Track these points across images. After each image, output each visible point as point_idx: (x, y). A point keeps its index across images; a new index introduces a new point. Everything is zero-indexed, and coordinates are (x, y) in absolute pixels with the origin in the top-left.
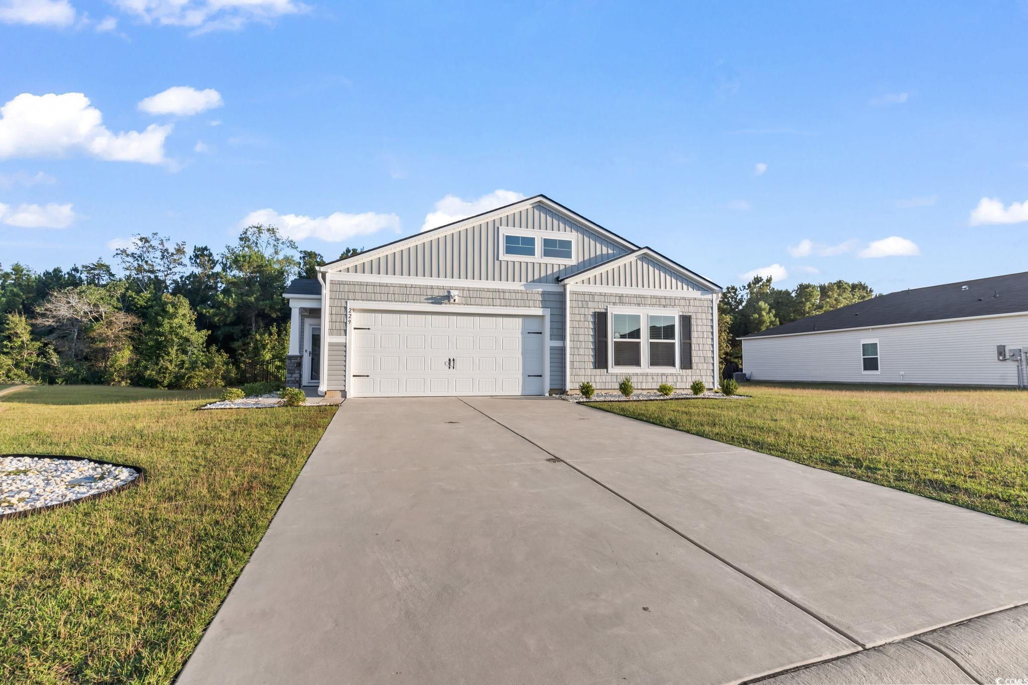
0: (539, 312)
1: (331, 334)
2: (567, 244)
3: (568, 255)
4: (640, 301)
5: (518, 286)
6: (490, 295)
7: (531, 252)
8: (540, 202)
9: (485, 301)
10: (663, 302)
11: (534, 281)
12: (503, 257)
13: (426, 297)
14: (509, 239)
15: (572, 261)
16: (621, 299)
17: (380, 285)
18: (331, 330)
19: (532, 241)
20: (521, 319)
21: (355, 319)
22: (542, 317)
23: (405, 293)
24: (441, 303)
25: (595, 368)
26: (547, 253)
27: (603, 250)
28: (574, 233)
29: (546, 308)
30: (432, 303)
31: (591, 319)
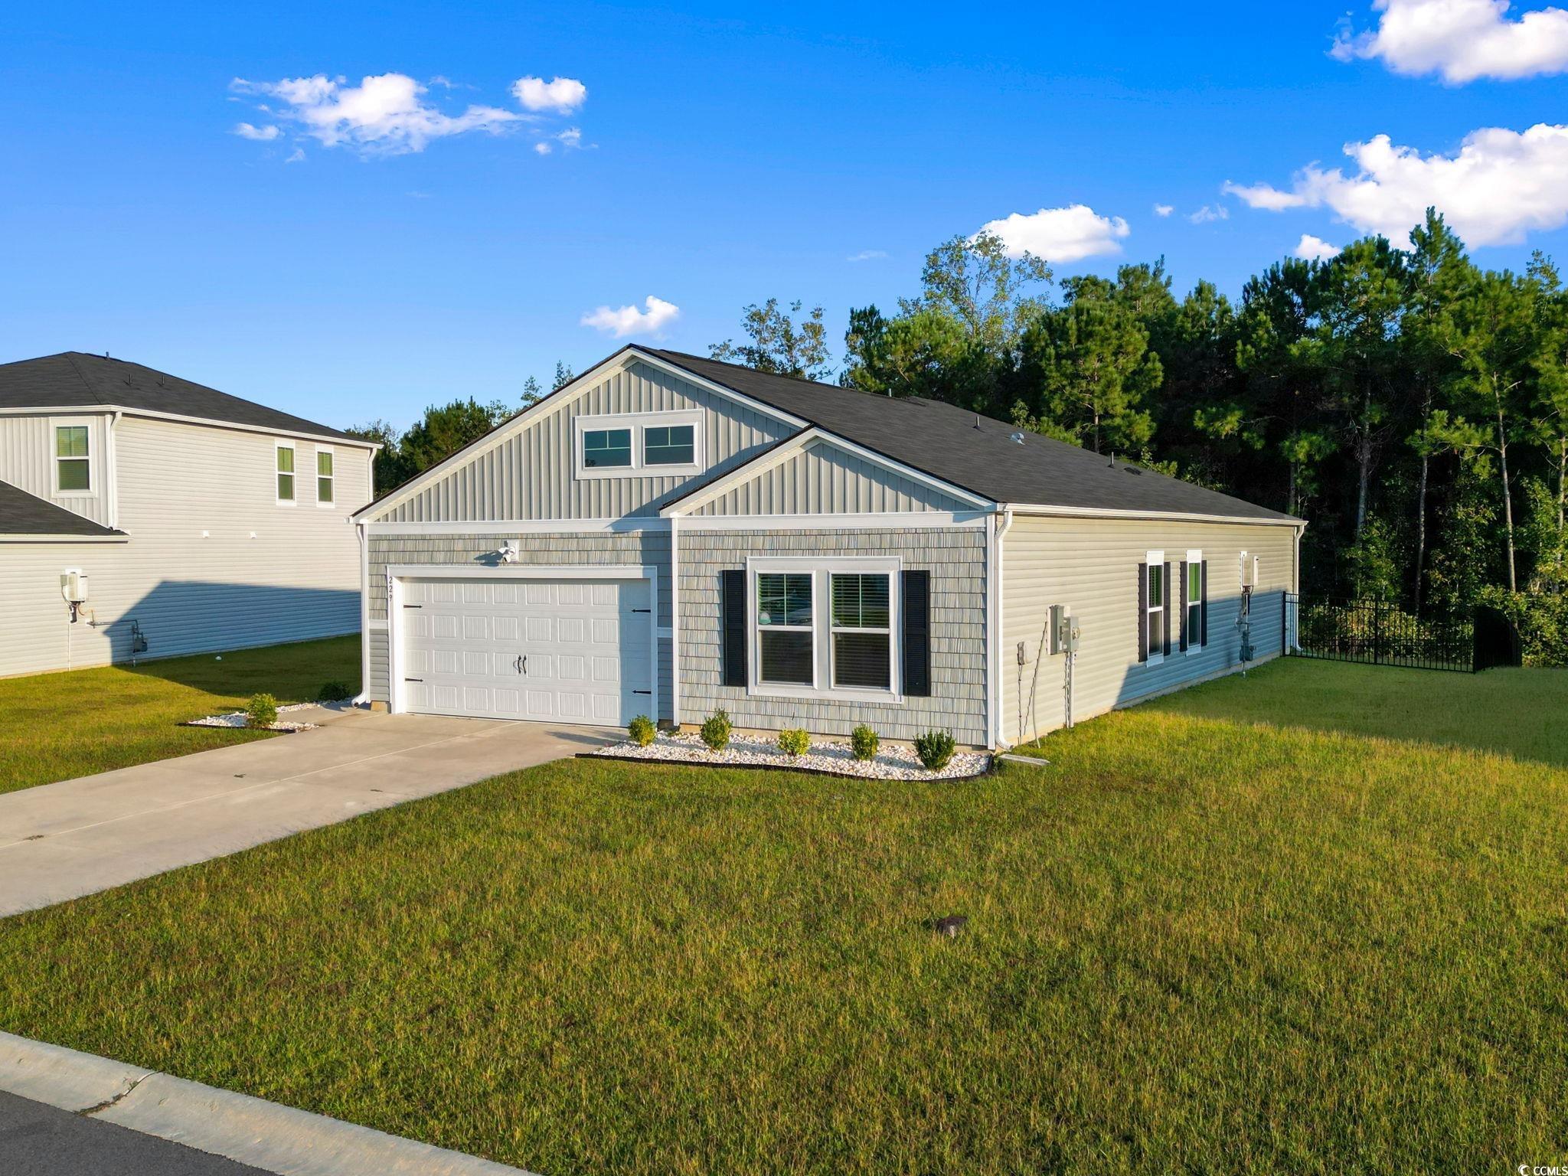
0: (636, 572)
1: (372, 617)
2: (685, 434)
3: (687, 456)
4: (813, 542)
5: (601, 525)
6: (561, 544)
7: (624, 459)
8: (633, 357)
9: (555, 557)
10: (832, 541)
11: (630, 515)
12: (583, 473)
13: (478, 554)
14: (592, 438)
15: (698, 466)
16: (778, 542)
17: (423, 538)
18: (372, 609)
19: (623, 437)
20: (616, 587)
21: (400, 593)
22: (646, 580)
23: (449, 548)
24: (496, 564)
25: (725, 684)
26: (652, 457)
27: (759, 438)
28: (700, 409)
29: (651, 564)
30: (482, 564)
31: (715, 585)
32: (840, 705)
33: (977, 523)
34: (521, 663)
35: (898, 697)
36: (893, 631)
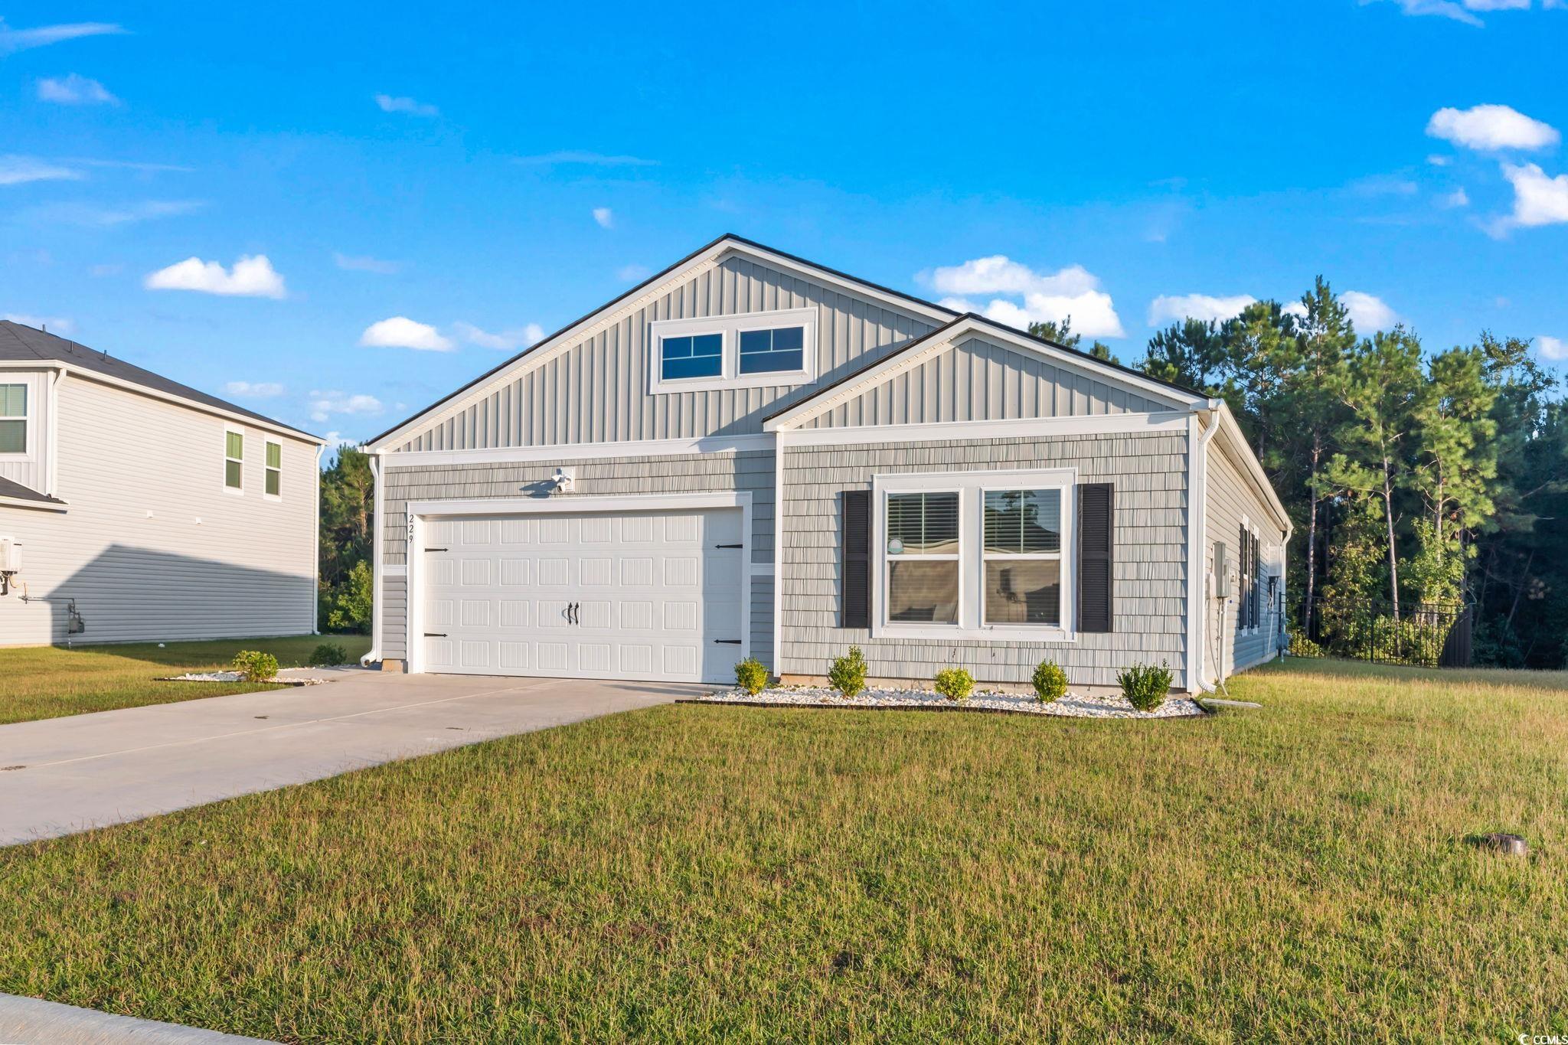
0: (729, 499)
1: (387, 562)
2: (793, 337)
3: (795, 363)
4: (961, 454)
5: (686, 446)
6: (630, 470)
7: (713, 368)
8: (730, 250)
9: (621, 485)
10: (986, 454)
11: (719, 432)
12: (660, 386)
13: (523, 485)
14: (672, 346)
15: (807, 373)
16: (913, 456)
17: (454, 469)
18: (386, 553)
19: (713, 343)
20: (701, 517)
21: (422, 534)
22: (738, 509)
23: (488, 479)
24: (546, 495)
25: (842, 626)
26: (748, 365)
27: (885, 337)
28: (812, 307)
29: (744, 489)
30: (532, 496)
31: (832, 509)
32: (993, 646)
33: (1177, 425)
34: (572, 612)
35: (1069, 634)
36: (1066, 556)
